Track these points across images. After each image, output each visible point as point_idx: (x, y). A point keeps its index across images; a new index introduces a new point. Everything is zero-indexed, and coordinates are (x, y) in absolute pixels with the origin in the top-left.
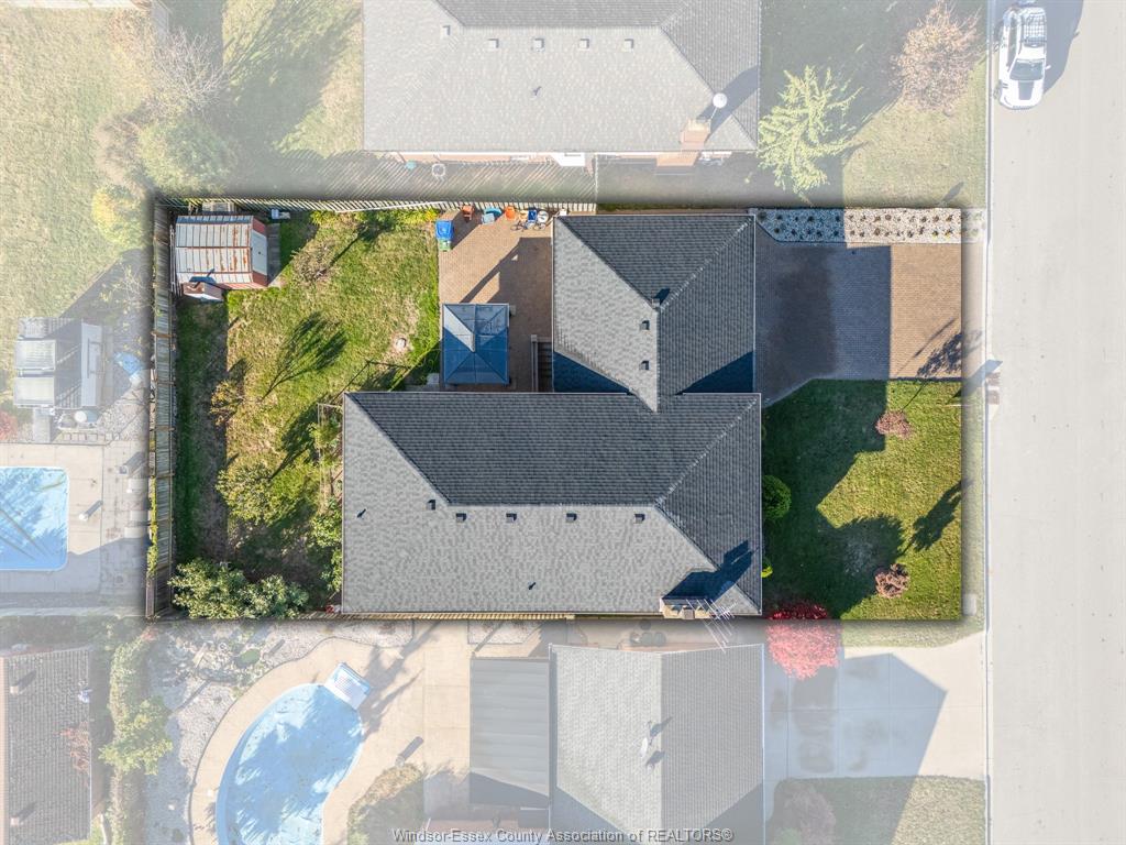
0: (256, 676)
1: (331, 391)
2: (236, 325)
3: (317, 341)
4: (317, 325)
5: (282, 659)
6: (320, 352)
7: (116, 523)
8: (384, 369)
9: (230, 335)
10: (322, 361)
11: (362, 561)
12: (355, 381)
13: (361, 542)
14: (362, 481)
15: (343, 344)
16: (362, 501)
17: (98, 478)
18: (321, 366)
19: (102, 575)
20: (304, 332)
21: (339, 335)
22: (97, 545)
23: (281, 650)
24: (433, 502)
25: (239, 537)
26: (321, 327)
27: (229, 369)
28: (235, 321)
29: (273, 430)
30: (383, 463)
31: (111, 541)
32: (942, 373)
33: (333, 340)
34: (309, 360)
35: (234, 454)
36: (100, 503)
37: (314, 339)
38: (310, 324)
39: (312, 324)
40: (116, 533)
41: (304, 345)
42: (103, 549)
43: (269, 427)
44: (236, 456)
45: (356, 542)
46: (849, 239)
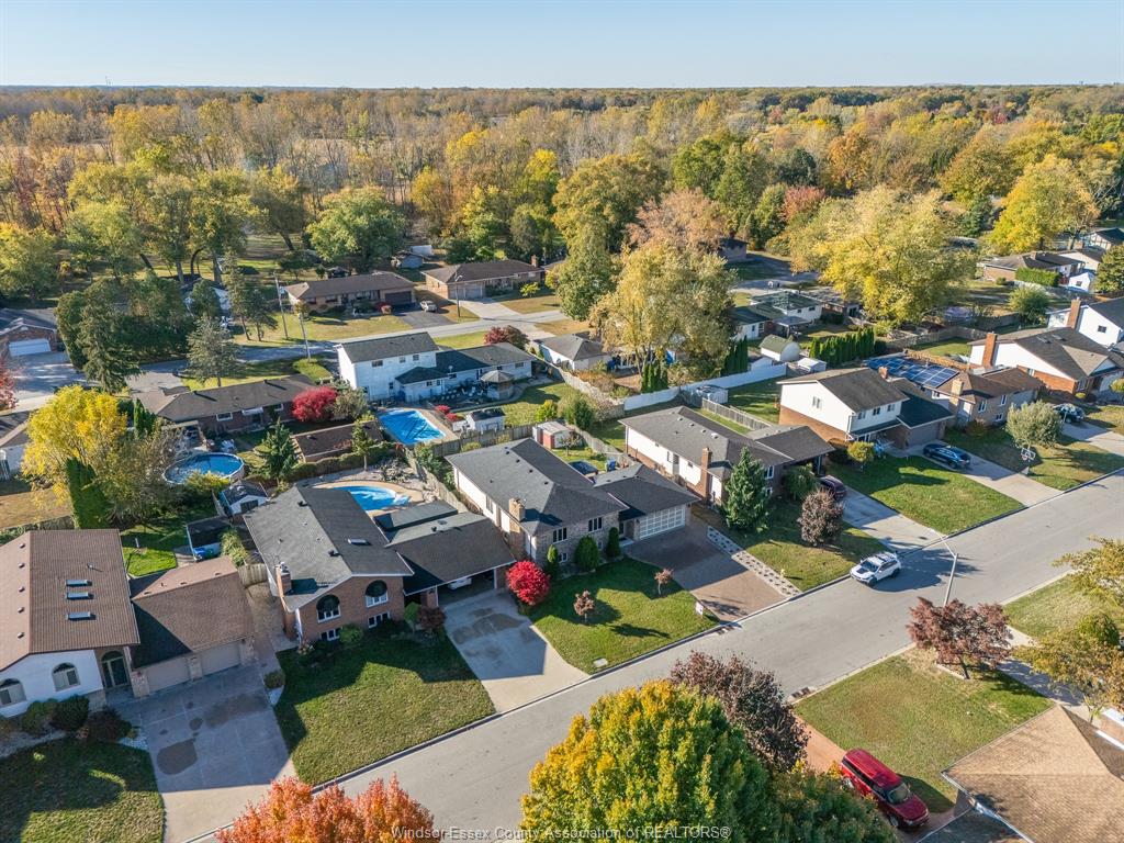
32: (712, 609)
46: (734, 557)
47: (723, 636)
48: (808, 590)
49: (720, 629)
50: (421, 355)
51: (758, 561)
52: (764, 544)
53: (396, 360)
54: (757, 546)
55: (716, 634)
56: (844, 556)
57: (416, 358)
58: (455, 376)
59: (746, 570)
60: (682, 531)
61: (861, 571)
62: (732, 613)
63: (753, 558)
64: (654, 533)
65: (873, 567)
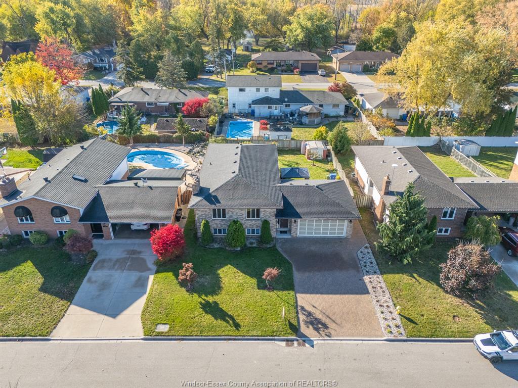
32: (302, 317)
46: (366, 279)
47: (289, 349)
48: (413, 338)
49: (292, 341)
50: (271, 89)
51: (385, 289)
52: (405, 276)
53: (254, 89)
54: (397, 276)
55: (284, 344)
56: (484, 317)
57: (266, 90)
58: (289, 106)
59: (368, 293)
60: (340, 240)
61: (486, 342)
62: (317, 329)
63: (383, 285)
64: (314, 235)
65: (504, 344)
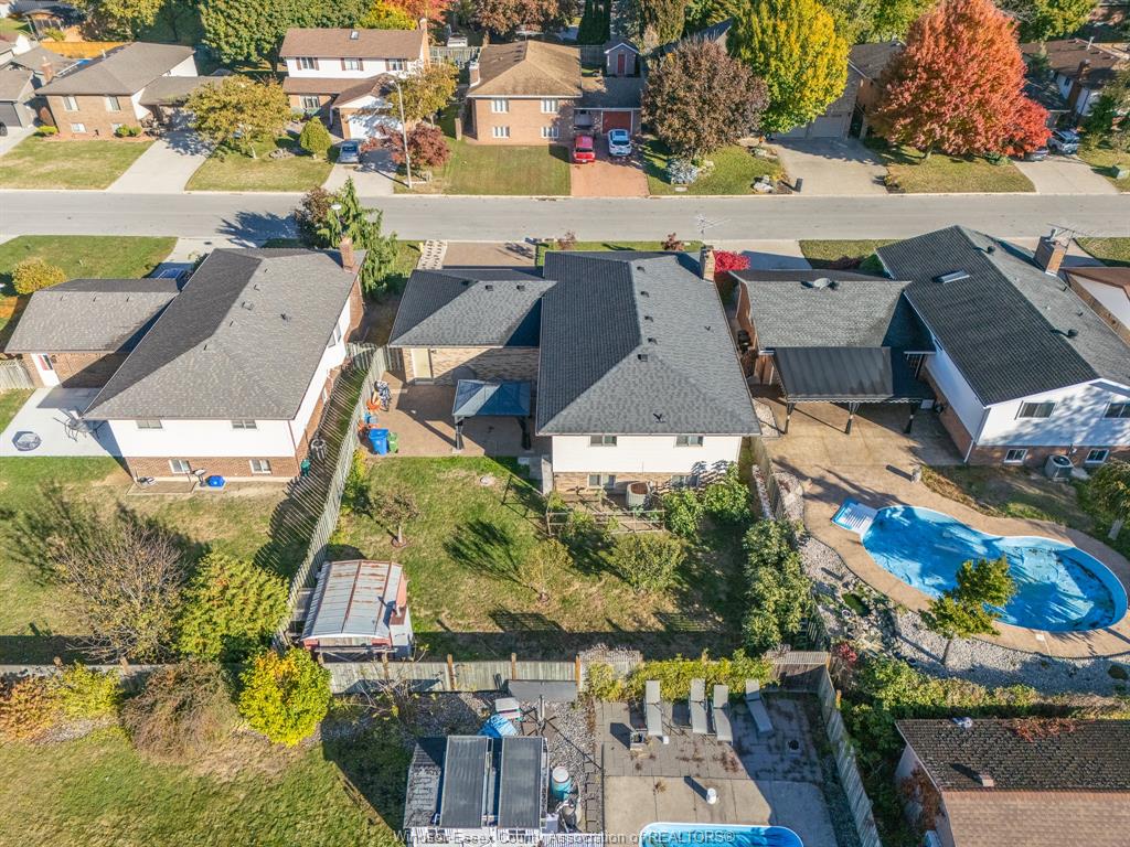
0: (874, 592)
1: (532, 533)
2: (447, 624)
3: (476, 545)
4: (458, 545)
5: (844, 570)
6: (487, 541)
7: (715, 759)
8: (511, 493)
9: (459, 630)
10: (499, 541)
11: (705, 417)
12: (523, 513)
13: (686, 417)
14: (625, 417)
15: (482, 523)
16: (646, 417)
17: (652, 781)
18: (504, 541)
19: (794, 780)
20: (464, 556)
21: (471, 527)
22: (752, 783)
23: (835, 572)
24: (639, 357)
25: (710, 619)
26: (460, 542)
27: (501, 631)
28: (442, 624)
29: (577, 585)
30: (606, 398)
31: (741, 766)
33: (475, 531)
34: (496, 552)
35: (607, 623)
36: (688, 780)
37: (474, 548)
38: (456, 552)
39: (456, 550)
40: (729, 759)
41: (480, 556)
42: (755, 776)
43: (572, 589)
44: (609, 621)
45: (687, 423)
